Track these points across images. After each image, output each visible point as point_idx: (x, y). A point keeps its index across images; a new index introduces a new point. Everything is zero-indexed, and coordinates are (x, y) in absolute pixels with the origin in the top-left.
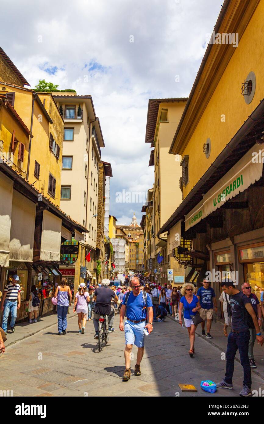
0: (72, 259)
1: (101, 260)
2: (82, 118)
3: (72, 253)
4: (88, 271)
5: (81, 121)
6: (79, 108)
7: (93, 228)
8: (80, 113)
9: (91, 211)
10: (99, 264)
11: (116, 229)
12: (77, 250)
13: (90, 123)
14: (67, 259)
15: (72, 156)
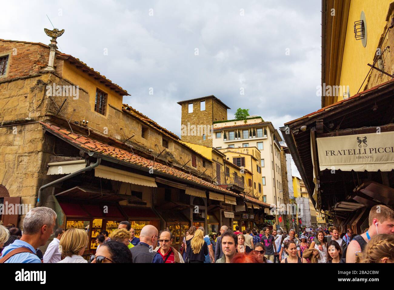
0: (272, 222)
1: (289, 218)
2: (267, 136)
3: (272, 219)
4: (280, 227)
5: (267, 138)
6: (265, 130)
7: (280, 199)
8: (266, 133)
9: (278, 188)
10: (287, 222)
11: (300, 187)
12: (275, 218)
13: (272, 134)
14: (270, 222)
15: (264, 159)
